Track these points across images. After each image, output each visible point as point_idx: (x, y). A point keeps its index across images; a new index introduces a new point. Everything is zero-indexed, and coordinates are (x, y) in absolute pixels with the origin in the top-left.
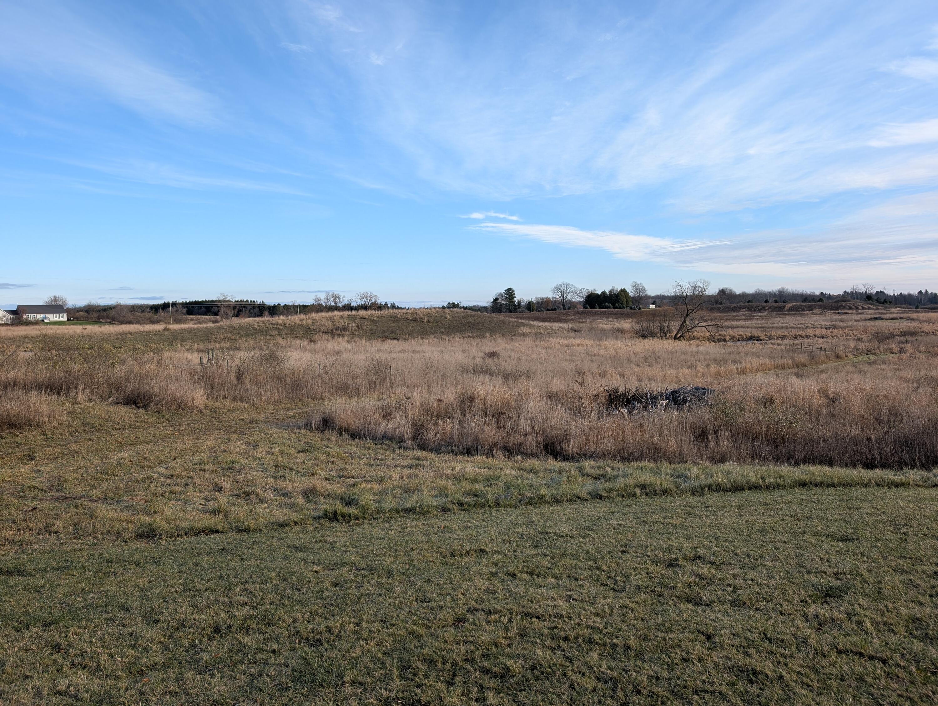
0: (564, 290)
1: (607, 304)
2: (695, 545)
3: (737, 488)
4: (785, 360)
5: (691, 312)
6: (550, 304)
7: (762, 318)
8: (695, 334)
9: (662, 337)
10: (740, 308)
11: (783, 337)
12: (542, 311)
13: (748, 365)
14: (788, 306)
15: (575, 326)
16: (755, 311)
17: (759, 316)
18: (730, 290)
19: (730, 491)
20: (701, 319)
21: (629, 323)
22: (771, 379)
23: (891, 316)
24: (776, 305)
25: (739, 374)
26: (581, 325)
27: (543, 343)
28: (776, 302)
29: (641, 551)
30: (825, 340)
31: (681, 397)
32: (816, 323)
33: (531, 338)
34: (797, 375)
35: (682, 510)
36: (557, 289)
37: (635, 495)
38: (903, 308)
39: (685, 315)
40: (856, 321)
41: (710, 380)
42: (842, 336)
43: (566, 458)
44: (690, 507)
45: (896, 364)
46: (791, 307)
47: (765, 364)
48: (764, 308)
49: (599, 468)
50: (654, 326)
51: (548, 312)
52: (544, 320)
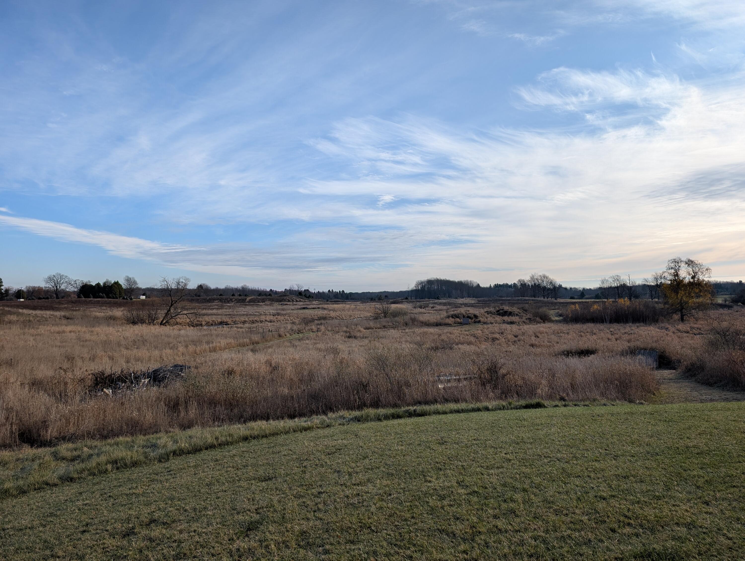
0: (57, 280)
1: (101, 294)
2: (152, 510)
3: (196, 450)
4: (245, 340)
5: (175, 303)
6: (43, 293)
7: (230, 307)
8: (178, 320)
9: (150, 323)
10: (214, 300)
11: (244, 322)
12: (33, 299)
13: (218, 345)
14: (248, 299)
15: (67, 314)
16: (225, 302)
17: (228, 306)
18: (207, 286)
19: (191, 453)
20: (183, 308)
21: (122, 311)
22: (233, 355)
23: (313, 306)
24: (240, 298)
25: (210, 351)
26: (74, 313)
27: (32, 331)
28: (240, 295)
29: (101, 527)
30: (272, 323)
31: (161, 375)
32: (267, 311)
33: (18, 326)
34: (252, 350)
35: (147, 478)
36: (50, 279)
37: (106, 471)
38: (320, 301)
39: (170, 305)
40: (292, 310)
41: (187, 358)
42: (283, 321)
43: (44, 444)
44: (155, 474)
45: (315, 340)
46: (250, 300)
47: (230, 343)
48: (231, 300)
49: (76, 450)
50: (143, 314)
51: (40, 301)
52: (34, 308)
